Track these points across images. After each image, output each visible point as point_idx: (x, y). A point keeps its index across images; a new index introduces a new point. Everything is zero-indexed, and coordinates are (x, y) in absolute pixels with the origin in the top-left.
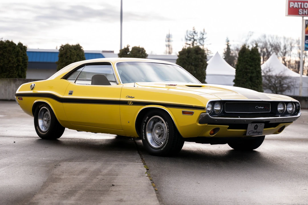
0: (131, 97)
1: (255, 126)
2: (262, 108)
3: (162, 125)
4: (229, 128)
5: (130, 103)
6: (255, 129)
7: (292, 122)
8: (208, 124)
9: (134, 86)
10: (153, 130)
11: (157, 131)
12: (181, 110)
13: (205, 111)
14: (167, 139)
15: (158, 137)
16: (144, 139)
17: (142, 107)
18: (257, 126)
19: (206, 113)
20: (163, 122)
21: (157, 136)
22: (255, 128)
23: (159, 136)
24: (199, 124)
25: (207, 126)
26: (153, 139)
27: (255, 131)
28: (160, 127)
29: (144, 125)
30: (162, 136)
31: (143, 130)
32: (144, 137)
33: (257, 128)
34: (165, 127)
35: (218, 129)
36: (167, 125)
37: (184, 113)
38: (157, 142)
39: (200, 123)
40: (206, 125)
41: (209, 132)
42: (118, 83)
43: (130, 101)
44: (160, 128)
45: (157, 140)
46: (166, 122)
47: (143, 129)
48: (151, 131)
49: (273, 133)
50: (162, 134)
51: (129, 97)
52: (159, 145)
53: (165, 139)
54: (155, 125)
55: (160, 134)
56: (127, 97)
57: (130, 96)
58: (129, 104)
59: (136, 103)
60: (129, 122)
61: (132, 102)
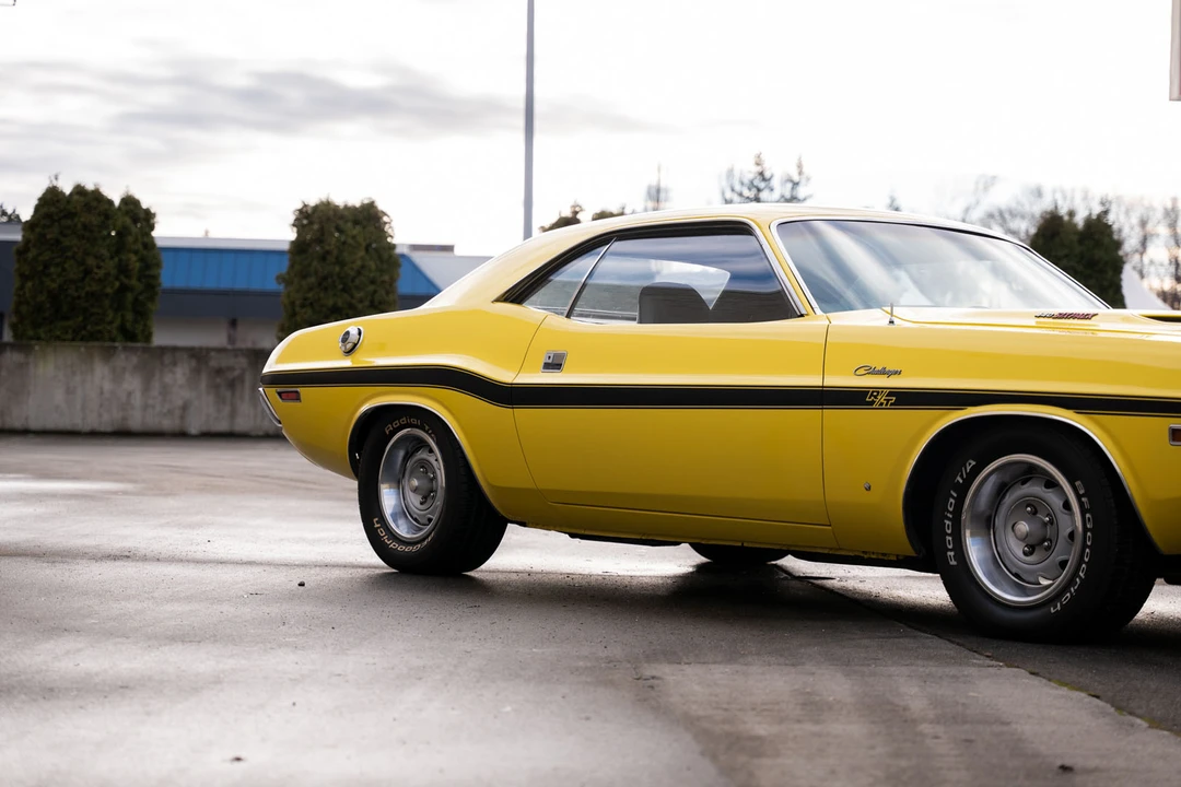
0: (883, 372)
3: (1054, 500)
5: (882, 398)
9: (891, 322)
10: (999, 521)
11: (1023, 527)
12: (1162, 424)
14: (1081, 561)
15: (1025, 554)
16: (953, 563)
17: (940, 417)
20: (1051, 484)
21: (1017, 549)
23: (1031, 549)
26: (997, 561)
28: (1033, 507)
29: (952, 500)
30: (1048, 548)
31: (947, 522)
32: (952, 554)
34: (1067, 506)
36: (1079, 497)
37: (1177, 435)
38: (1016, 575)
42: (803, 312)
43: (877, 391)
44: (1035, 512)
45: (1015, 565)
46: (1078, 483)
47: (949, 519)
48: (987, 524)
50: (1044, 540)
51: (872, 372)
52: (1023, 591)
53: (1063, 564)
54: (1009, 499)
55: (1031, 541)
56: (862, 371)
57: (879, 368)
58: (872, 403)
59: (908, 399)
60: (868, 489)
61: (890, 394)
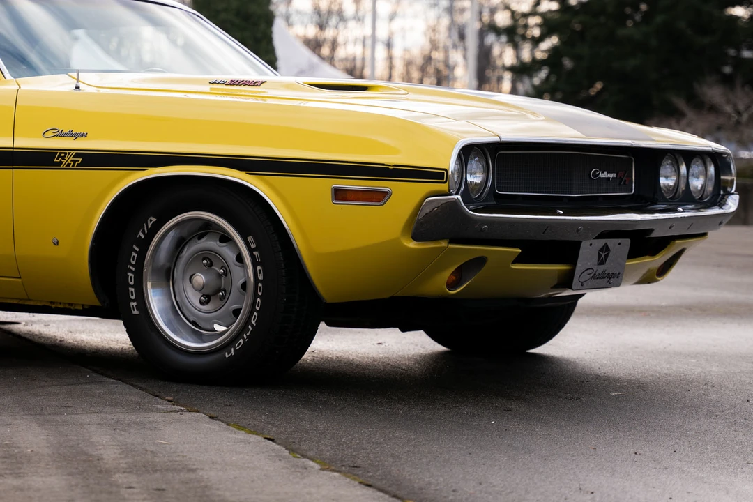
0: (70, 135)
1: (601, 250)
2: (611, 176)
3: (228, 253)
4: (519, 260)
5: (69, 159)
6: (601, 262)
7: (704, 235)
8: (452, 241)
9: (78, 88)
10: (178, 273)
11: (200, 279)
12: (326, 185)
13: (444, 187)
14: (252, 310)
15: (202, 303)
16: (136, 312)
17: (124, 177)
18: (606, 249)
19: (451, 194)
20: (225, 238)
21: (194, 298)
22: (599, 256)
23: (207, 299)
24: (412, 245)
25: (445, 248)
26: (176, 310)
27: (601, 269)
28: (209, 259)
29: (134, 254)
30: (223, 298)
31: (130, 275)
32: (134, 304)
33: (606, 256)
34: (240, 258)
35: (480, 262)
36: (251, 251)
37: (340, 195)
38: (194, 323)
39: (416, 237)
40: (443, 244)
41: (447, 274)
43: (64, 152)
44: (211, 265)
45: (194, 315)
46: (250, 238)
47: (131, 271)
48: (167, 276)
49: (636, 280)
50: (219, 290)
51: (60, 134)
52: (200, 337)
53: (236, 312)
54: (187, 253)
55: (207, 291)
56: (50, 134)
57: (66, 131)
58: (60, 163)
59: (93, 160)
60: (56, 244)
61: (77, 155)
